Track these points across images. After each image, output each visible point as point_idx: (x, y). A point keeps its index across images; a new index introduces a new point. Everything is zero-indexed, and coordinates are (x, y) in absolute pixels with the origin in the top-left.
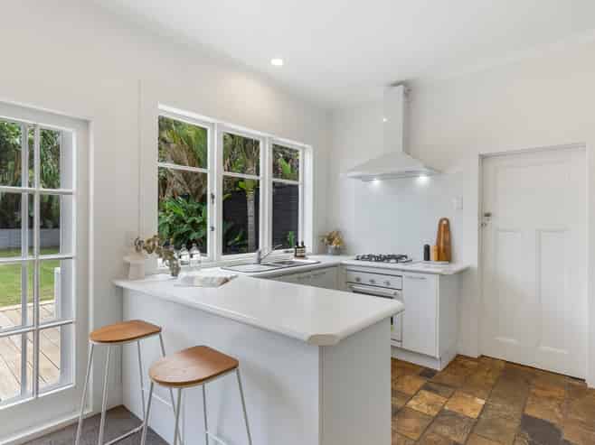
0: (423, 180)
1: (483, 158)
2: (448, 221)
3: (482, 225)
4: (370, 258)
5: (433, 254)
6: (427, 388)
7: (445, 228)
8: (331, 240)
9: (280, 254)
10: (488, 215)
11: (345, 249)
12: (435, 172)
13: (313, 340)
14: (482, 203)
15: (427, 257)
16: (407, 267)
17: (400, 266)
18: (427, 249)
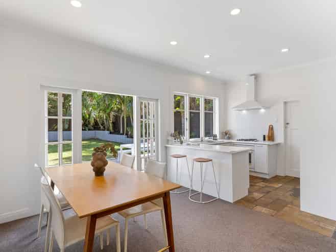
0: (262, 111)
1: (285, 103)
2: (272, 126)
3: (286, 128)
4: (242, 140)
5: (266, 138)
6: (262, 181)
7: (271, 129)
8: (226, 134)
9: (207, 138)
10: (288, 124)
11: (232, 137)
12: (266, 108)
13: (230, 153)
14: (285, 119)
15: (264, 139)
16: (256, 143)
17: (254, 142)
18: (264, 136)
